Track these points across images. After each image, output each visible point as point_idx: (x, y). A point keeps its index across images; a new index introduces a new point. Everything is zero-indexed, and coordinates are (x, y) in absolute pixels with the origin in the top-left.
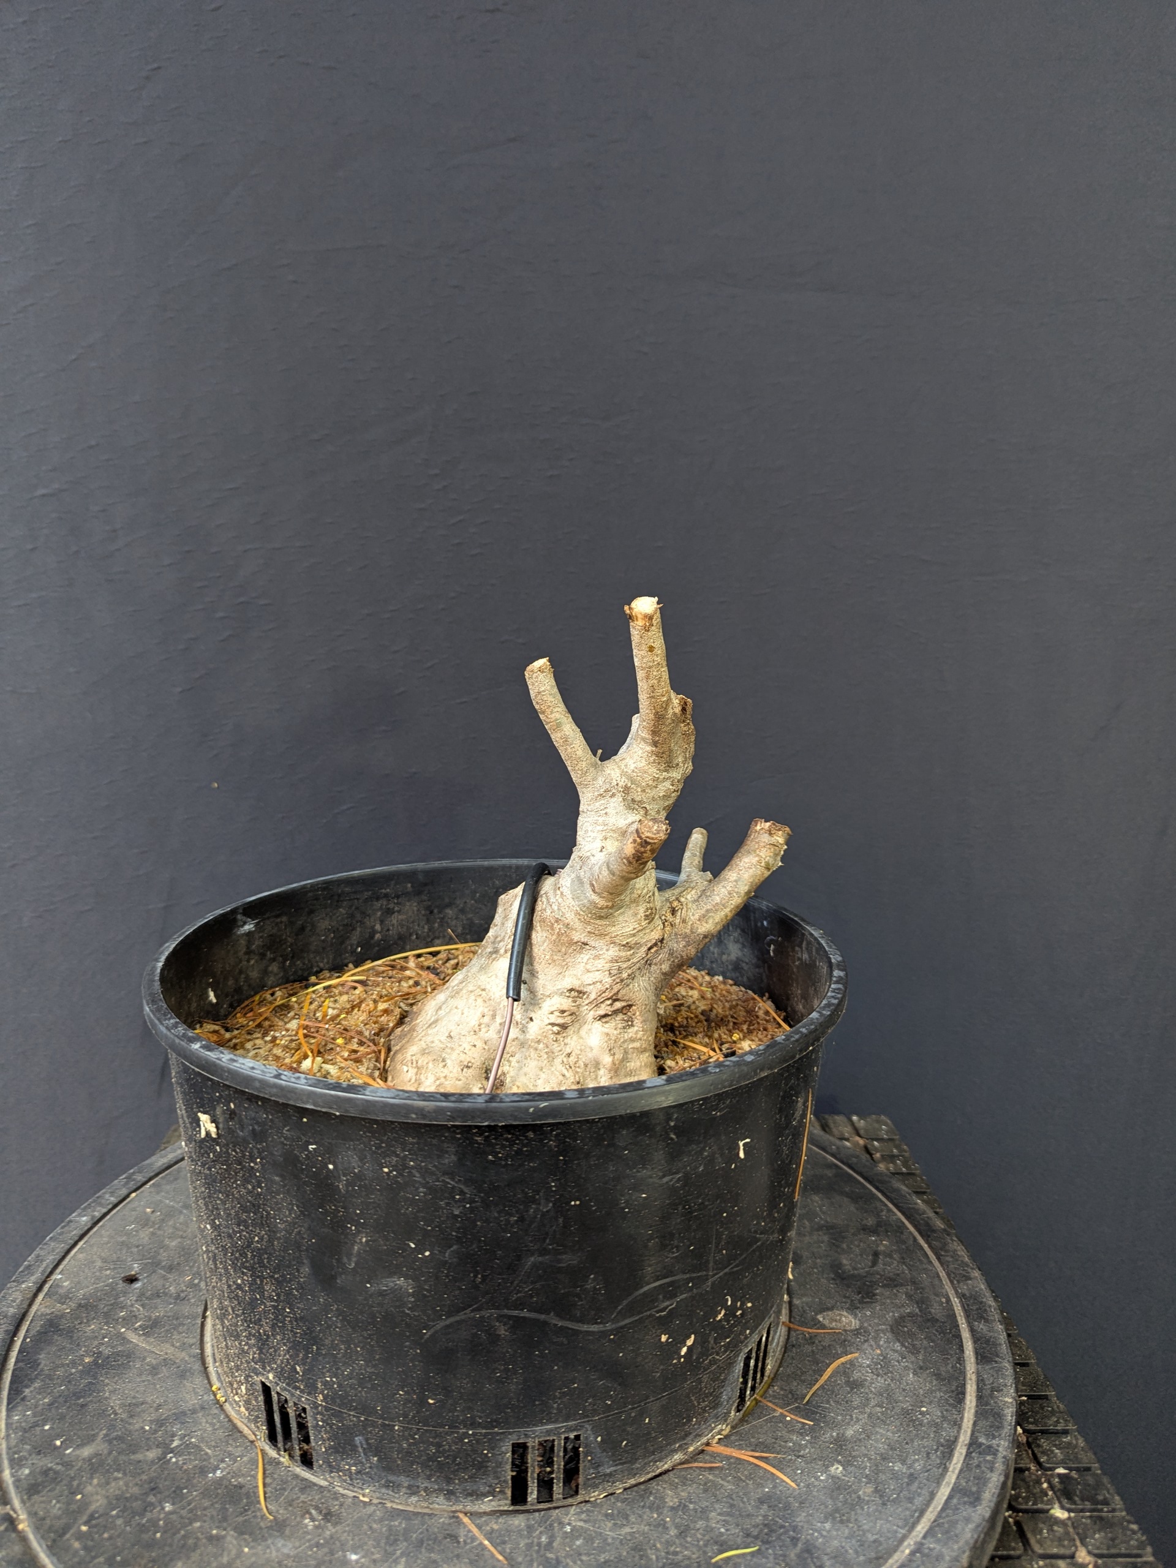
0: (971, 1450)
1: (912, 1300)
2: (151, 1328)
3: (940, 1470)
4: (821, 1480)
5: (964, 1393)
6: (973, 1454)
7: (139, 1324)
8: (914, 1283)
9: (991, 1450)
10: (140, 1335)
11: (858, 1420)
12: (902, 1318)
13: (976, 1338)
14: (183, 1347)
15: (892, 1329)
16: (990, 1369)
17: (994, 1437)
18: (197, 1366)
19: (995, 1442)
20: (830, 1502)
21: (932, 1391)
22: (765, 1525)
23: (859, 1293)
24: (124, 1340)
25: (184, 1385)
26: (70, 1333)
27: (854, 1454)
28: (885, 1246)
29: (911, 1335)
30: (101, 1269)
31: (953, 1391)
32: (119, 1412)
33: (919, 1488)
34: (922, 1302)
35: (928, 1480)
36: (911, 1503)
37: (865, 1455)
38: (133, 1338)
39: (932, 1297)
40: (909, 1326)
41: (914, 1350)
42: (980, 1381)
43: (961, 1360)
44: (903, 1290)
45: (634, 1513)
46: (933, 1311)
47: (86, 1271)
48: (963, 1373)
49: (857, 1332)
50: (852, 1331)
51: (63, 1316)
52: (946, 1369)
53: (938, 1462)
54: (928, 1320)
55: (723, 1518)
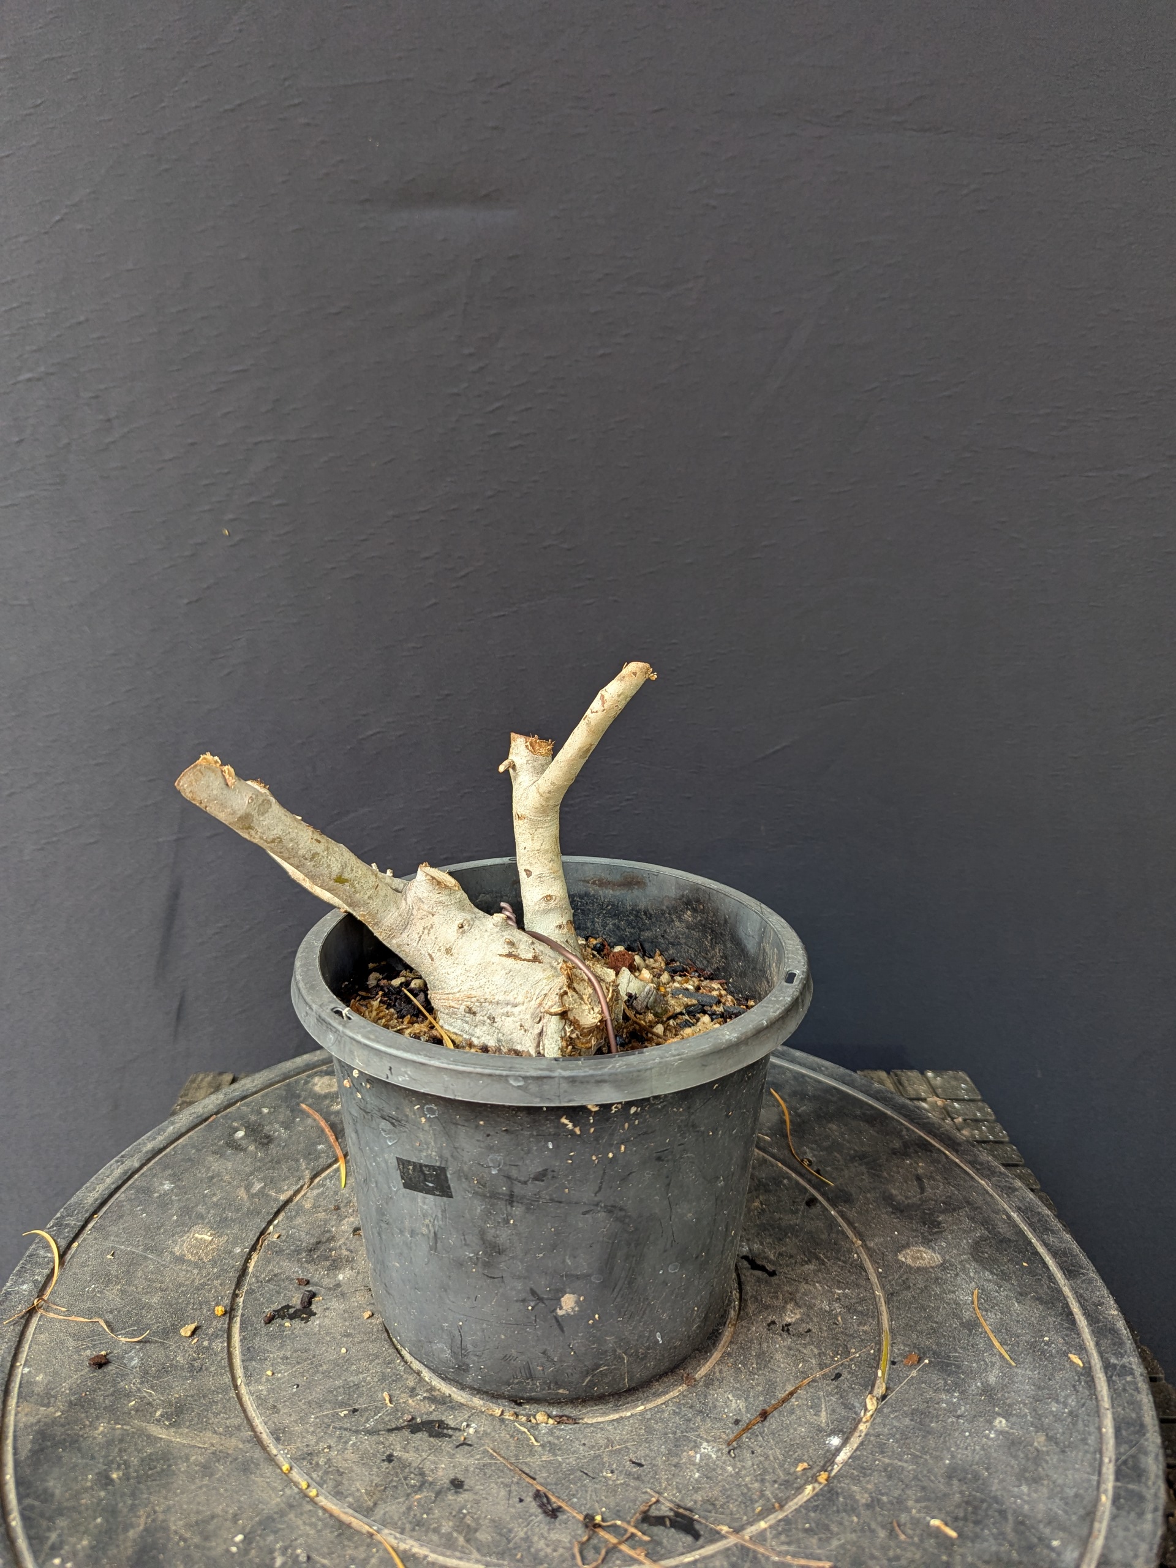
0: (1110, 1373)
1: (976, 1222)
2: (176, 1414)
3: (1094, 1402)
4: (992, 1439)
5: (1071, 1313)
6: (1114, 1378)
7: (158, 1413)
8: (968, 1203)
9: (1126, 1370)
10: (168, 1427)
11: (993, 1364)
12: (977, 1243)
13: (1055, 1254)
14: (229, 1432)
15: (973, 1257)
16: (1082, 1282)
17: (1122, 1356)
18: (258, 1454)
19: (1125, 1360)
20: (1013, 1462)
21: (1044, 1318)
22: (967, 1503)
23: (925, 1224)
24: (152, 1439)
25: (254, 1482)
26: (73, 1442)
27: (1008, 1401)
28: (922, 1167)
29: (995, 1261)
30: (77, 1350)
31: (1061, 1314)
32: (188, 1535)
33: (1086, 1426)
34: (986, 1223)
35: (1089, 1415)
36: (1087, 1444)
37: (1020, 1403)
38: (161, 1433)
39: (993, 1215)
40: (988, 1252)
41: (1004, 1276)
42: (1080, 1298)
43: (1051, 1278)
44: (962, 1213)
45: (833, 1523)
46: (1001, 1230)
47: (59, 1356)
48: (1060, 1291)
49: (944, 1267)
50: (937, 1266)
51: (54, 1422)
52: (1044, 1291)
53: (1088, 1393)
54: (1001, 1241)
55: (923, 1504)
